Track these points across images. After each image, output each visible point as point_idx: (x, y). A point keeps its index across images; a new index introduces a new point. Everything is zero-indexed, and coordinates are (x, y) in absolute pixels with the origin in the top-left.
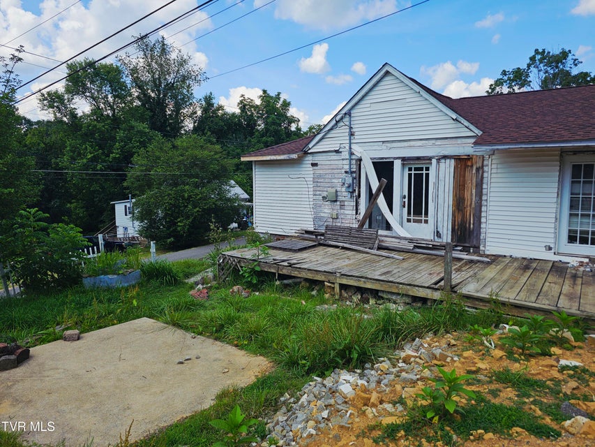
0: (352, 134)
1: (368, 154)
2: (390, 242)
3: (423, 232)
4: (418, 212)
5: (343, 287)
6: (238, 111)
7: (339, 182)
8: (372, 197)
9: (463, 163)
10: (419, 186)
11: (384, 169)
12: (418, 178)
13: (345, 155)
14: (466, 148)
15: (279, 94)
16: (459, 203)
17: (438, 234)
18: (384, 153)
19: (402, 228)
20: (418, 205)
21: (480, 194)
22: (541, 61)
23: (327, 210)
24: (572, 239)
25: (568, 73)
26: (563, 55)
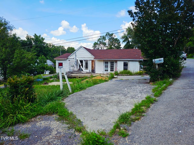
0: (76, 56)
1: (79, 59)
2: (83, 72)
3: (88, 71)
4: (87, 68)
5: (79, 77)
6: (26, 39)
7: (74, 63)
8: (80, 66)
9: (92, 61)
10: (87, 64)
11: (81, 61)
12: (87, 63)
13: (75, 59)
14: (93, 59)
15: (40, 35)
16: (92, 67)
17: (90, 71)
18: (81, 59)
19: (84, 70)
20: (87, 67)
21: (95, 65)
22: (108, 35)
23: (72, 68)
24: (105, 71)
25: (114, 38)
26: (112, 34)
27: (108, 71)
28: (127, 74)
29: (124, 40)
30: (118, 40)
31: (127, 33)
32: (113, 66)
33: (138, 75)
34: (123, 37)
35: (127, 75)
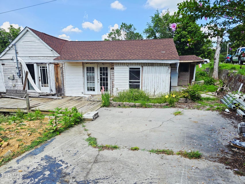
0: (17, 53)
2: (32, 94)
3: (47, 90)
4: (45, 83)
7: (14, 71)
9: (56, 65)
12: (44, 70)
13: (15, 61)
16: (57, 79)
18: (30, 61)
20: (44, 80)
21: (63, 76)
22: (124, 27)
23: (11, 83)
24: (88, 89)
25: (133, 33)
26: (131, 26)
27: (94, 90)
28: (132, 104)
29: (148, 35)
30: (140, 35)
31: (152, 25)
32: (107, 78)
33: (164, 107)
34: (147, 31)
35: (135, 106)
